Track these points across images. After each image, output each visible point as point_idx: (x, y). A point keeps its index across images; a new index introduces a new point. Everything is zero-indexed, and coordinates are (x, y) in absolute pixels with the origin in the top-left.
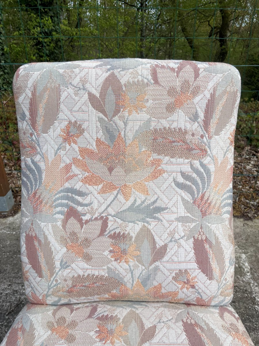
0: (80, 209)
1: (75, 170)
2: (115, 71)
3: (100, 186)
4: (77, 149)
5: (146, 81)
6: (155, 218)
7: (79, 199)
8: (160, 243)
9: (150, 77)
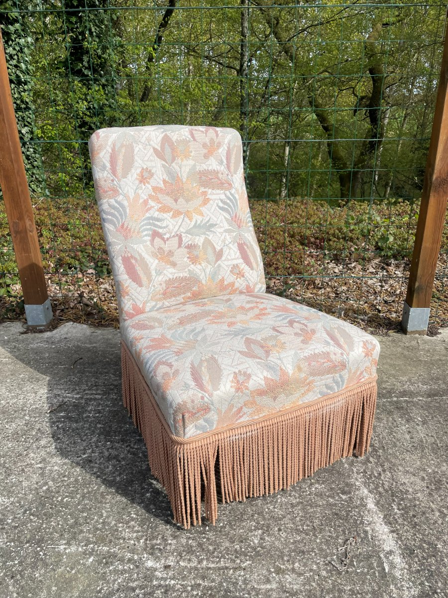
0: (160, 231)
1: (151, 203)
2: (167, 133)
3: (171, 213)
4: (150, 188)
5: (188, 139)
6: (211, 231)
7: (159, 223)
8: (218, 248)
9: (190, 137)
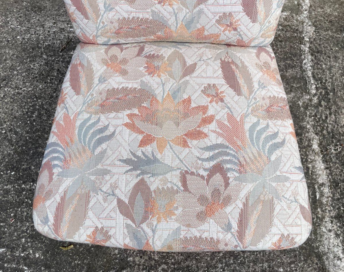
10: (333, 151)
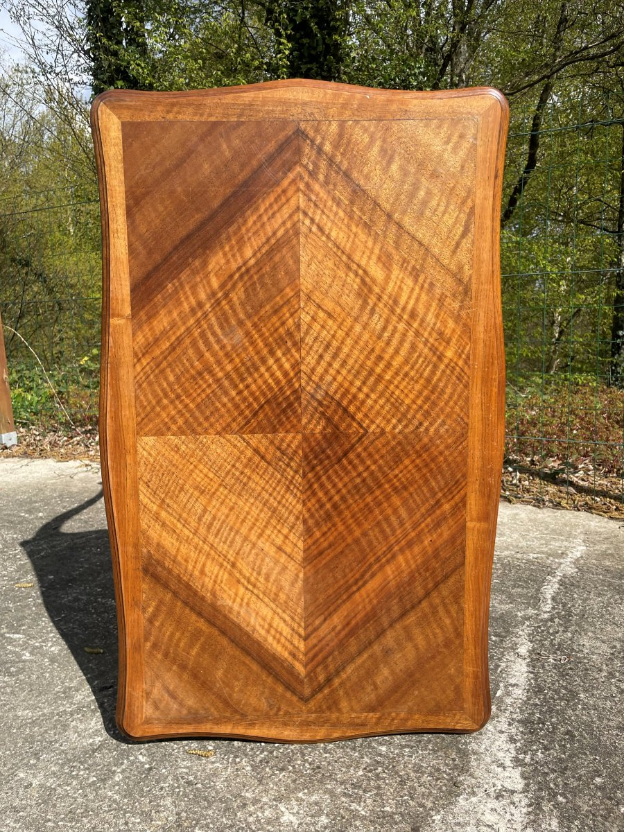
10: (551, 660)
